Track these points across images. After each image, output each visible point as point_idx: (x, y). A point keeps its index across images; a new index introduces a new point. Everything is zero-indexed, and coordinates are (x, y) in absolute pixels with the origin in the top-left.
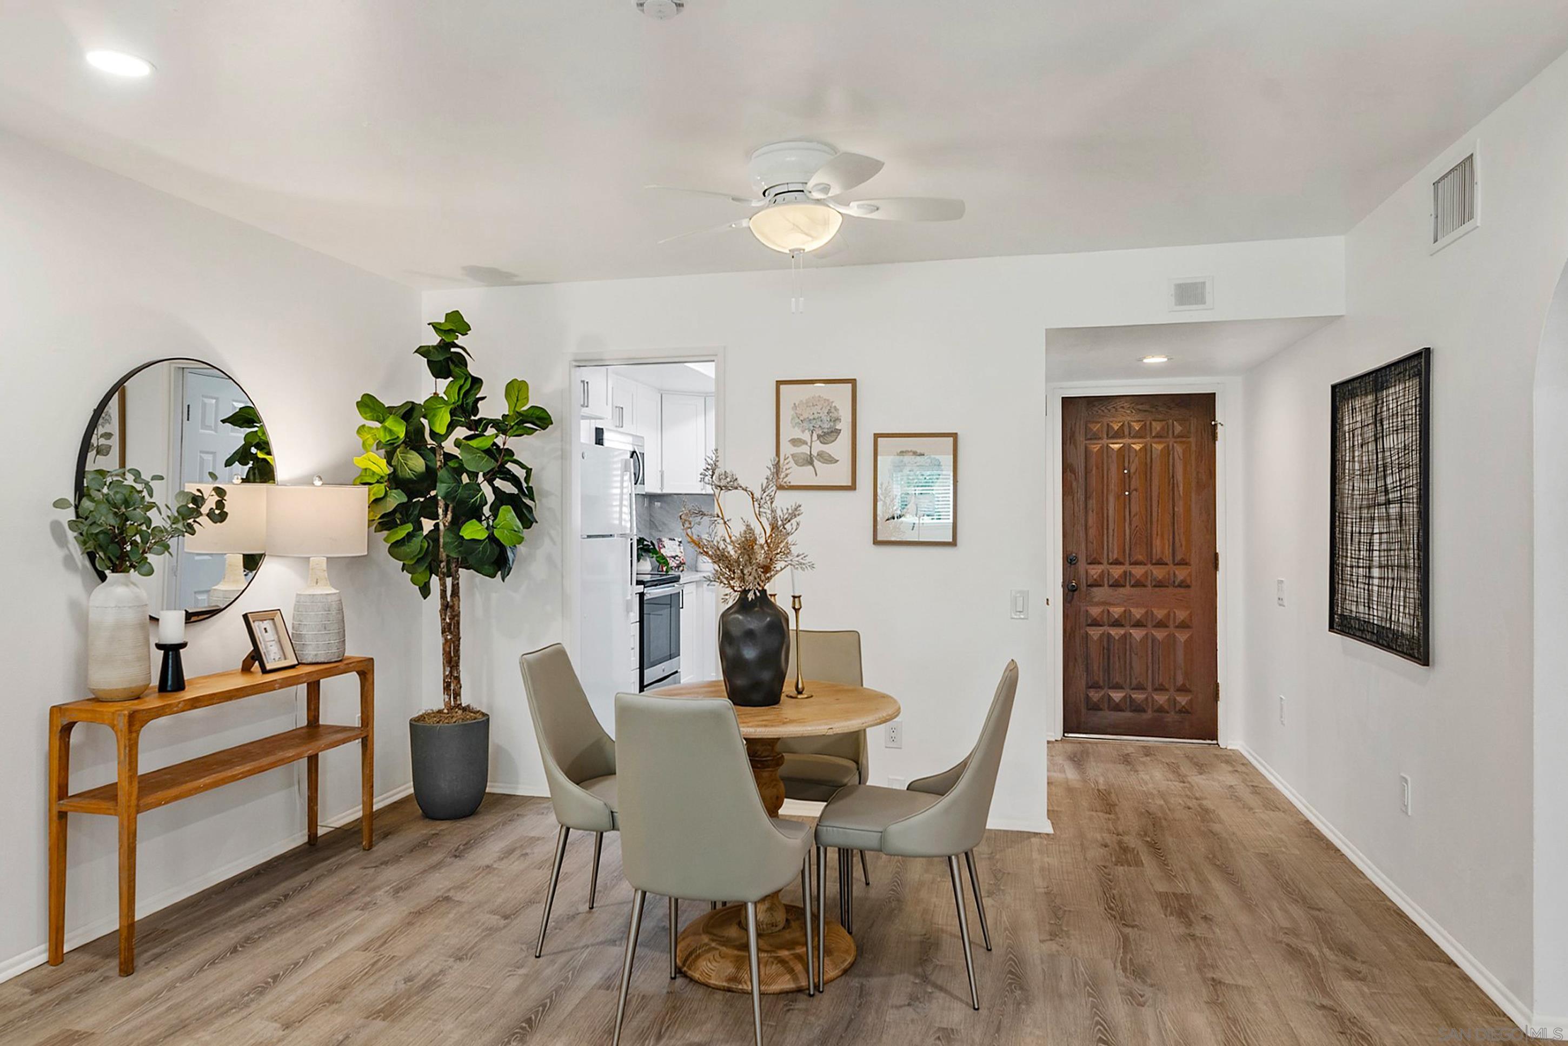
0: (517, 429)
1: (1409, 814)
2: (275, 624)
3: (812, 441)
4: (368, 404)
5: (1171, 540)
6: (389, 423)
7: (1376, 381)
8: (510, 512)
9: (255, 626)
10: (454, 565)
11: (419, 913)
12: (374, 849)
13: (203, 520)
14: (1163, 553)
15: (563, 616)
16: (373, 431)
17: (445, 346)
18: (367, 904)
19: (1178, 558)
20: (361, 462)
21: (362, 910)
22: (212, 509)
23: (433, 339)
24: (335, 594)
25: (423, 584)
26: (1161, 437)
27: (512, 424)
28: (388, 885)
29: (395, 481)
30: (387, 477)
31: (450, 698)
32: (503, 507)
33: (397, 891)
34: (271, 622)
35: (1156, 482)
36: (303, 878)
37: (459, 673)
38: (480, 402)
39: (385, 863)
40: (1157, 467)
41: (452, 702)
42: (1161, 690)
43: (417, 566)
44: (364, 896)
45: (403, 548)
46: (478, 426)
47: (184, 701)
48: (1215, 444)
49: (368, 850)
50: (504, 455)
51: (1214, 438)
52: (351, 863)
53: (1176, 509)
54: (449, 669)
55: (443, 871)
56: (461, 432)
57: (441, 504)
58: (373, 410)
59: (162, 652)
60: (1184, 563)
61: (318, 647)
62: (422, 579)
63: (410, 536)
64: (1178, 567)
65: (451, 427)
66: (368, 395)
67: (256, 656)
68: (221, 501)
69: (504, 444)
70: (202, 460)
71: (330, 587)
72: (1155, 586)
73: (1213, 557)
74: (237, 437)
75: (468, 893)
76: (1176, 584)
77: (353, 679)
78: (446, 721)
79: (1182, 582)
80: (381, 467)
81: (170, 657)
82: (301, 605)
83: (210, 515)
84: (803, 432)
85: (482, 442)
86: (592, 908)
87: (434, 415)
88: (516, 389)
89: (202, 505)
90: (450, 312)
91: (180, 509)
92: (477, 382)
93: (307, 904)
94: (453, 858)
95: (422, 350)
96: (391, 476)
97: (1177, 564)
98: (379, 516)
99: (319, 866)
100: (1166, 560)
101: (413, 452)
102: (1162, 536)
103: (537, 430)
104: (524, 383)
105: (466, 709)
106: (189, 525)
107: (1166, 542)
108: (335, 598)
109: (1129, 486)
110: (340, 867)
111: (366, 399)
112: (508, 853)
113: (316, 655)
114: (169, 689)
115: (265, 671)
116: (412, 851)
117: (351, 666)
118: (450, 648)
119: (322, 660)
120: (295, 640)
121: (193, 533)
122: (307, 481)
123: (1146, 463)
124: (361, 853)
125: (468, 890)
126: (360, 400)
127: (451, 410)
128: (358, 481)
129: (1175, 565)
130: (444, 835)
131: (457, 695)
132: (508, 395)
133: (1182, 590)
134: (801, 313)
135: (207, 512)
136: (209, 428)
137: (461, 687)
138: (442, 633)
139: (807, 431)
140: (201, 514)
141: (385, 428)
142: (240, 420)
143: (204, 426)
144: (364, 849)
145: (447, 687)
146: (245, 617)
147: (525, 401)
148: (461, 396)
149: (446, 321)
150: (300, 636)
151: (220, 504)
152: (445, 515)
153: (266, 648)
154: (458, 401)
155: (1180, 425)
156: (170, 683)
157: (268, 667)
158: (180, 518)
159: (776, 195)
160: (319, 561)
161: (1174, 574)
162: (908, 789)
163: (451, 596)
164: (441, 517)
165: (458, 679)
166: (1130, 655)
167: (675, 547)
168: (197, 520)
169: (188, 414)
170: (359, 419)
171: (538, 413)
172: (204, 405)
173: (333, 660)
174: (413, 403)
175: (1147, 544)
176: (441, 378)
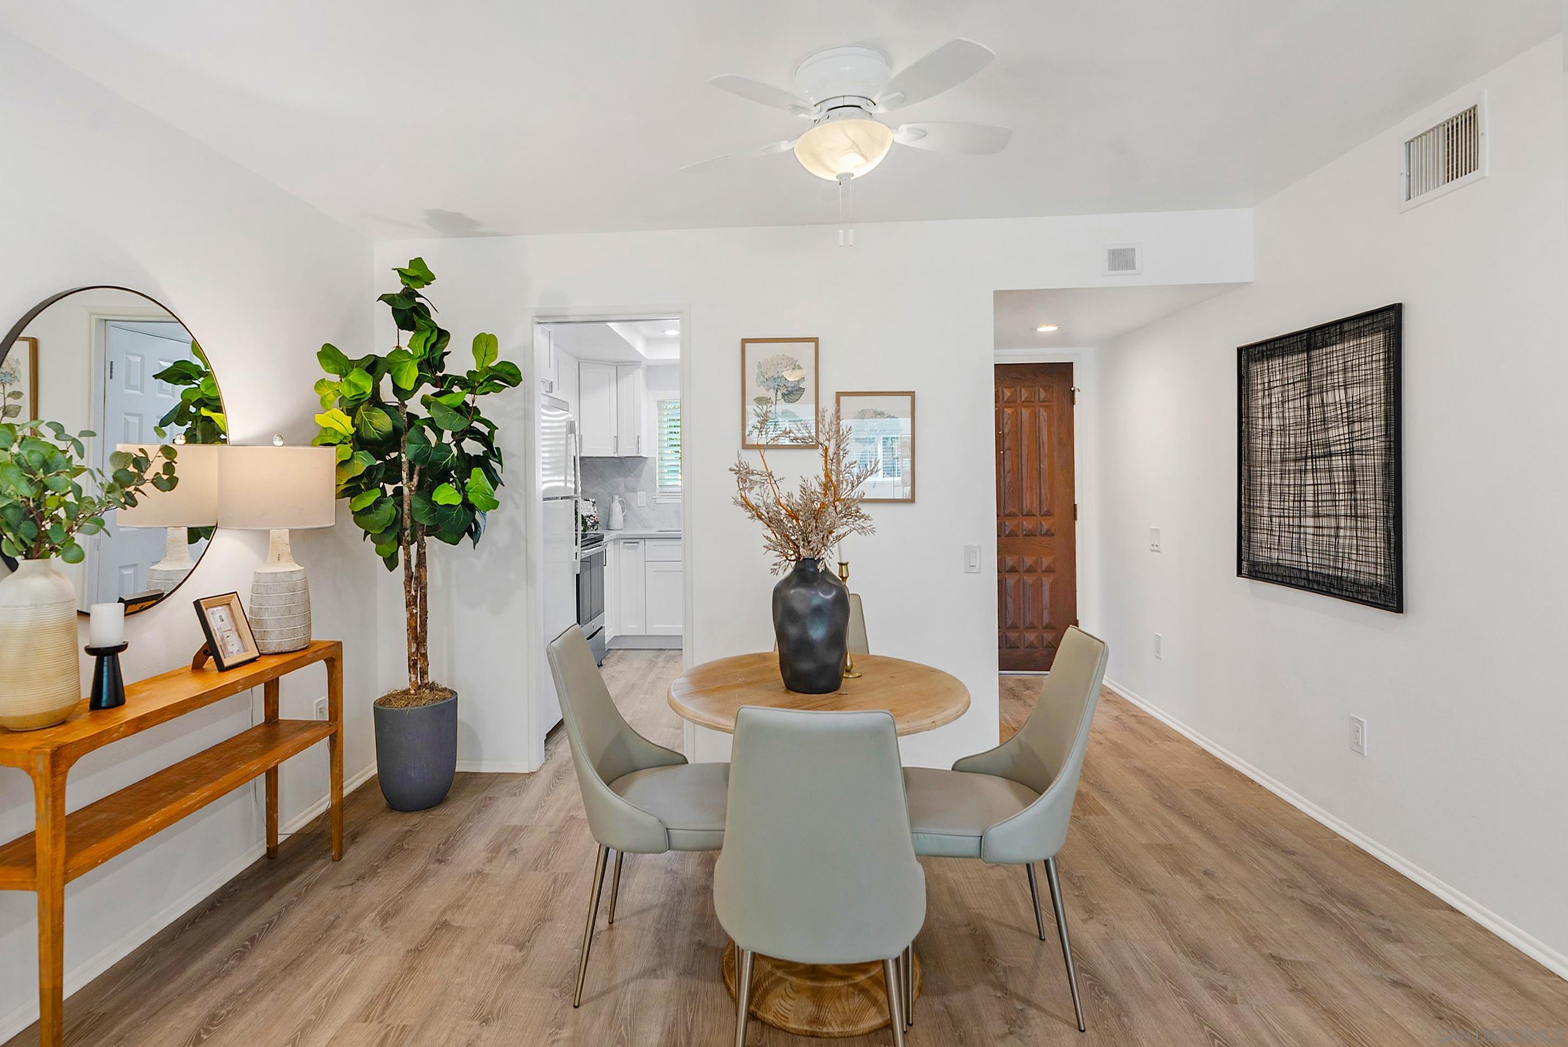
0: (486, 386)
1: (1365, 754)
2: (231, 610)
3: (776, 400)
4: (329, 355)
5: (1038, 494)
6: (354, 376)
7: (1309, 339)
8: (482, 474)
9: (208, 613)
10: (420, 533)
11: (417, 951)
12: (345, 858)
13: (148, 487)
14: (1031, 505)
15: (527, 582)
16: (334, 386)
17: (410, 294)
18: (353, 942)
19: (1045, 509)
20: (323, 420)
21: (349, 953)
22: (158, 473)
23: (396, 287)
24: (300, 570)
25: (389, 555)
26: (1030, 402)
27: (481, 380)
28: (372, 912)
29: (360, 441)
30: (350, 438)
31: (417, 678)
32: (475, 469)
33: (385, 918)
34: (226, 607)
35: (1025, 442)
36: (269, 909)
37: (426, 650)
38: (446, 357)
39: (361, 878)
40: (1026, 429)
41: (419, 681)
42: (1030, 628)
43: (385, 535)
44: (347, 930)
45: (370, 516)
46: (445, 384)
47: (126, 722)
48: (1073, 407)
49: (338, 861)
50: (473, 414)
51: (1073, 402)
52: (322, 880)
53: (1042, 466)
54: (415, 645)
55: (430, 883)
56: (428, 389)
57: (405, 467)
58: (335, 362)
59: (95, 657)
60: (1048, 514)
61: (281, 632)
62: (389, 550)
63: (377, 503)
64: (1044, 517)
65: (419, 382)
66: (329, 344)
67: (210, 649)
68: (170, 463)
69: (473, 402)
70: (127, 423)
71: (294, 563)
72: (1026, 535)
73: (1073, 509)
74: (173, 395)
75: (467, 914)
76: (1043, 533)
77: (320, 667)
78: (415, 703)
79: (1048, 530)
80: (344, 425)
81: (105, 663)
82: (260, 586)
83: (156, 482)
84: (768, 390)
85: (452, 398)
86: (611, 923)
87: (400, 370)
88: (484, 344)
89: (147, 469)
90: (413, 259)
91: (119, 475)
92: (443, 335)
93: (279, 951)
94: (437, 865)
95: (386, 297)
96: (354, 437)
97: (1044, 515)
98: (345, 480)
99: (286, 889)
100: (1034, 511)
101: (378, 409)
102: (1031, 490)
103: (506, 387)
104: (492, 337)
105: (432, 687)
106: (128, 494)
107: (1035, 495)
108: (300, 576)
109: (1004, 445)
110: (310, 888)
111: (328, 350)
112: (495, 849)
113: (280, 644)
114: (104, 704)
115: (222, 668)
116: (388, 858)
117: (319, 653)
118: (416, 622)
119: (287, 649)
120: (254, 626)
121: (134, 503)
122: (265, 440)
123: (1017, 425)
124: (331, 865)
125: (466, 909)
126: (320, 350)
127: (418, 364)
128: (319, 442)
129: (1042, 516)
130: (418, 832)
131: (424, 673)
132: (475, 350)
133: (1048, 539)
134: (851, 246)
135: (151, 477)
136: (134, 388)
137: (428, 665)
138: (407, 607)
139: (772, 390)
140: (145, 481)
141: (350, 383)
142: (175, 375)
143: (129, 386)
144: (334, 860)
145: (413, 666)
146: (197, 604)
147: (493, 356)
148: (428, 349)
149: (410, 267)
150: (260, 622)
151: (169, 468)
152: (411, 479)
153: (222, 639)
154: (425, 354)
155: (1045, 390)
156: (105, 697)
157: (227, 663)
158: (117, 485)
159: (829, 110)
160: (281, 535)
161: (1041, 523)
162: (953, 769)
163: (416, 566)
164: (405, 481)
165: (424, 656)
166: (1006, 597)
167: (589, 507)
168: (140, 487)
169: (111, 372)
170: (320, 372)
171: (507, 368)
172: (129, 363)
173: (299, 648)
174: (375, 356)
175: (1018, 497)
176: (406, 329)
